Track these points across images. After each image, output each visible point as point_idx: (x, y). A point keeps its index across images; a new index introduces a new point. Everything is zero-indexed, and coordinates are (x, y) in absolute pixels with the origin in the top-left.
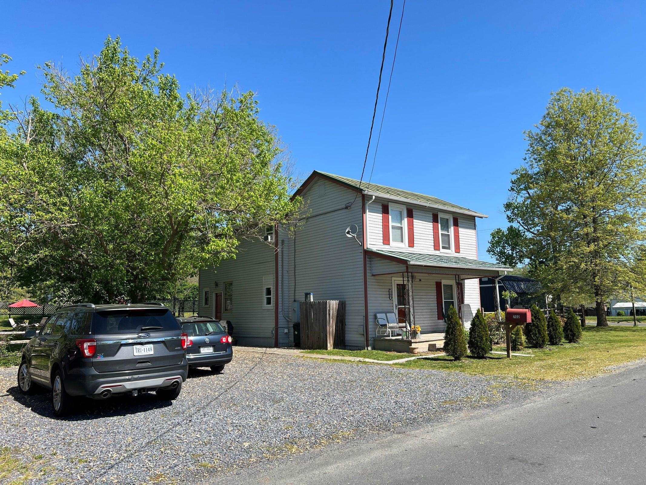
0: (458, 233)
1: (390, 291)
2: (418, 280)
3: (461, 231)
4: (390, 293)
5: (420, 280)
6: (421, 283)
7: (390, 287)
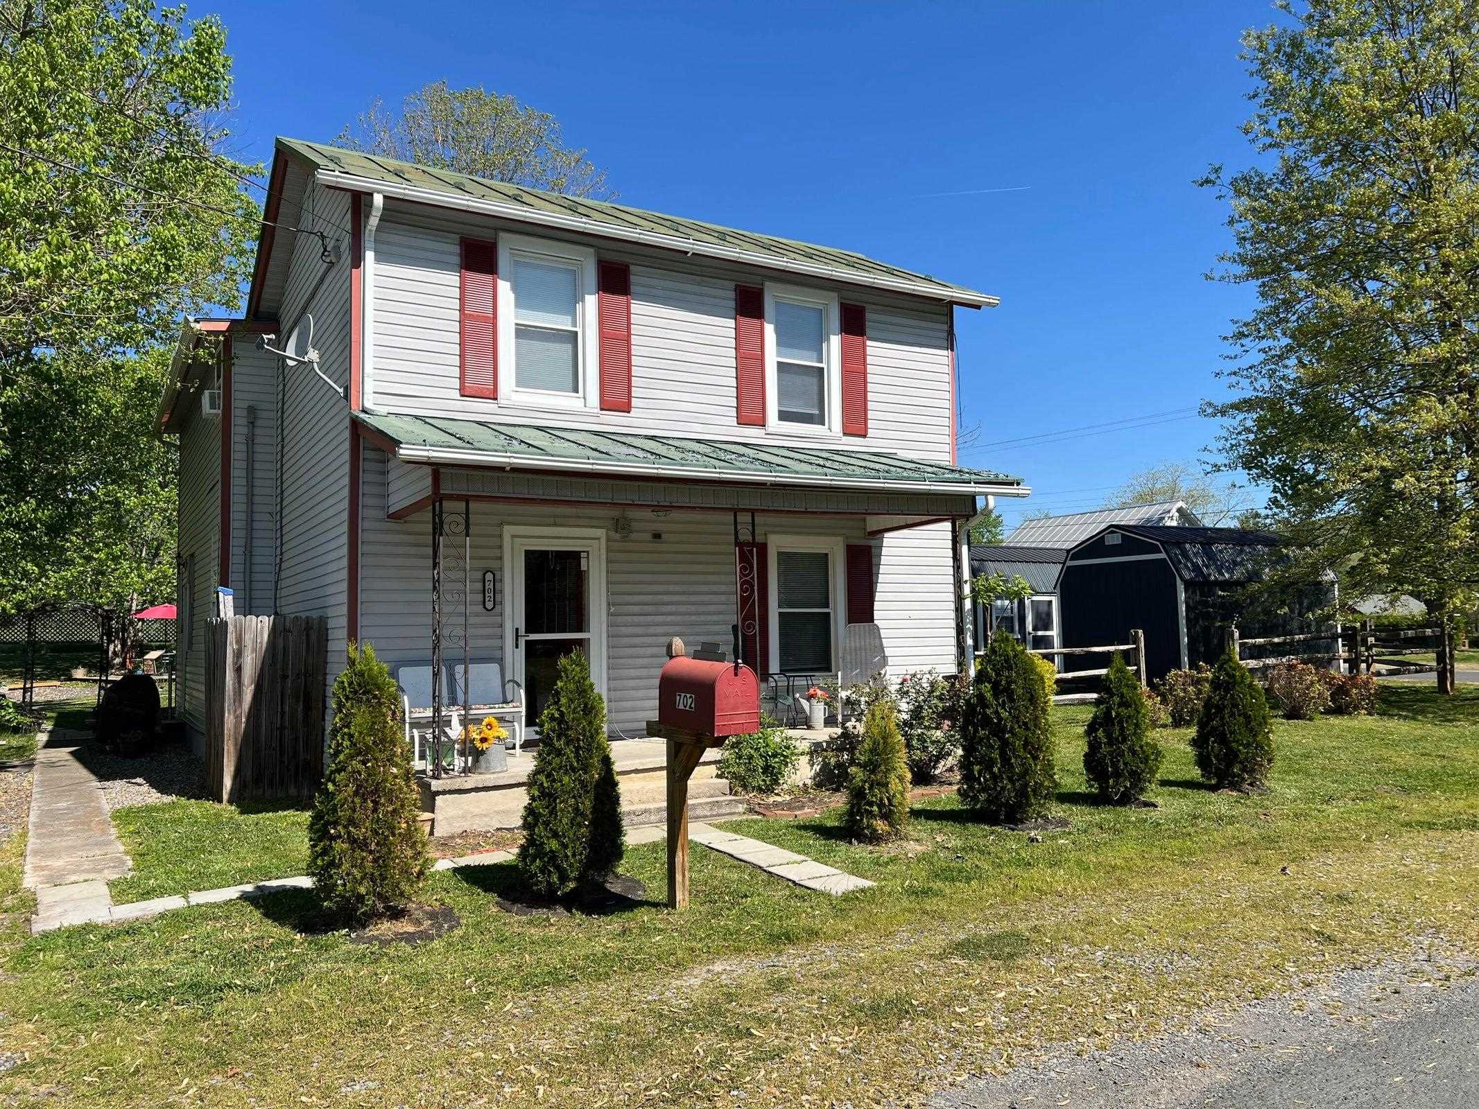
0: (865, 364)
1: (489, 576)
2: (648, 536)
3: (878, 353)
4: (489, 586)
5: (657, 536)
6: (664, 547)
7: (493, 564)
